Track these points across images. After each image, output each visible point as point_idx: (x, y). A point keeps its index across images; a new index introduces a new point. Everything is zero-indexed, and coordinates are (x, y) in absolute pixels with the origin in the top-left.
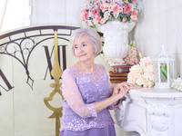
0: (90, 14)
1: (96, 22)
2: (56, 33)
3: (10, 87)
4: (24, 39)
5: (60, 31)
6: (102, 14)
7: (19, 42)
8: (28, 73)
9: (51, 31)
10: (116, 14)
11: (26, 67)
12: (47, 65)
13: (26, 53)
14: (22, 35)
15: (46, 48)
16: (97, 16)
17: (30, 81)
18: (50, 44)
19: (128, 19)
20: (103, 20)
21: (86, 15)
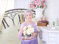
0: (32, 6)
1: (33, 8)
2: (22, 11)
3: (8, 26)
5: (23, 10)
7: (11, 13)
8: (13, 22)
9: (20, 10)
10: (39, 6)
11: (13, 20)
12: (19, 20)
13: (13, 16)
14: (12, 11)
15: (19, 15)
16: (34, 6)
18: (20, 14)
21: (31, 6)
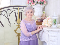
0: (30, 2)
1: (32, 4)
2: (18, 8)
3: (3, 26)
4: (8, 10)
5: (20, 7)
6: (34, 2)
7: (6, 11)
8: (9, 21)
10: (39, 2)
11: (8, 19)
12: (15, 19)
13: (8, 15)
14: (7, 9)
15: (15, 13)
17: (10, 24)
19: (43, 3)
20: (34, 4)
